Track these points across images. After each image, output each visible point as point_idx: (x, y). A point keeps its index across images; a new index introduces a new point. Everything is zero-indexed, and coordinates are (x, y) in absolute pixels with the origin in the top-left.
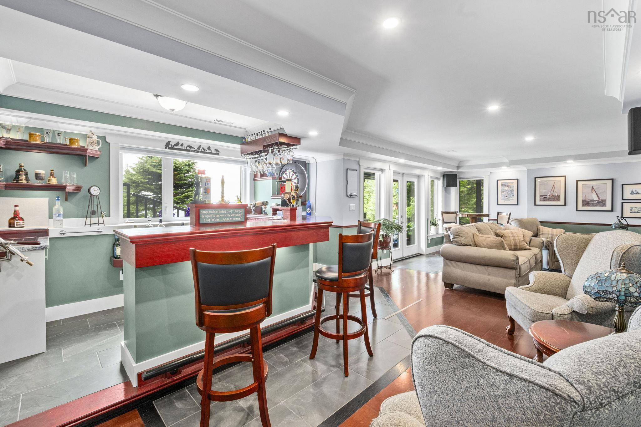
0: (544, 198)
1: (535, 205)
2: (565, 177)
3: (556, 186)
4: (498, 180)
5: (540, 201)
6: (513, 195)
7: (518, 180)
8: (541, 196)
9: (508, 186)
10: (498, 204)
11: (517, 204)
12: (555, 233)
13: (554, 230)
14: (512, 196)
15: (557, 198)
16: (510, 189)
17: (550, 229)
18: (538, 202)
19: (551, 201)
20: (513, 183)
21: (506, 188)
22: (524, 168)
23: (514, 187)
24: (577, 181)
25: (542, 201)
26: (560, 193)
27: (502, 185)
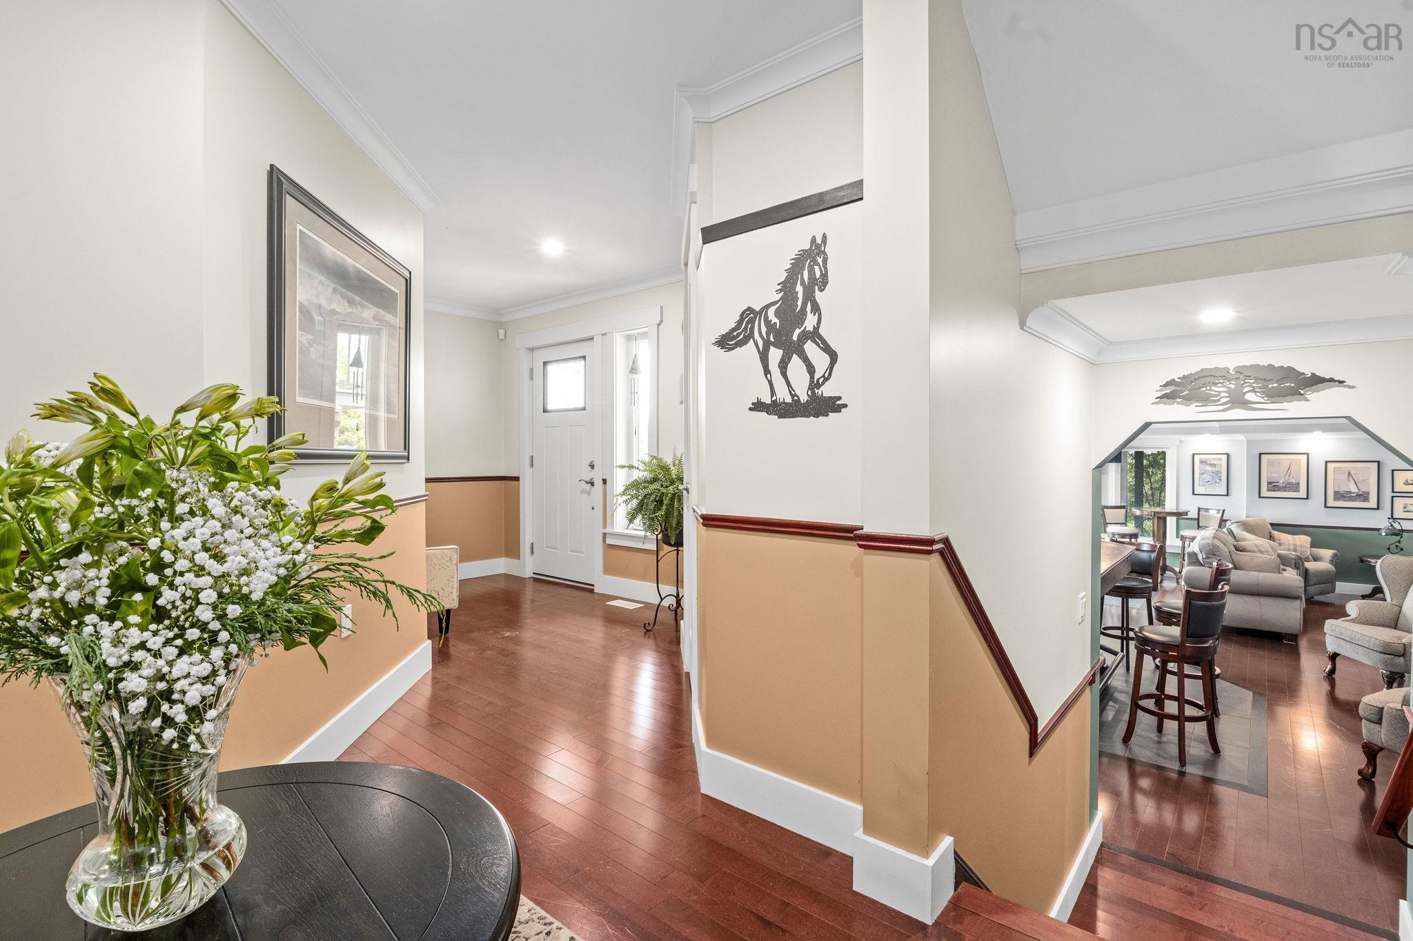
0: (1273, 486)
1: (1260, 497)
2: (1308, 454)
3: (1293, 468)
4: (1193, 455)
5: (1268, 490)
6: (1220, 480)
7: (1228, 454)
8: (1269, 483)
9: (1211, 465)
10: (1193, 494)
11: (1227, 495)
12: (1298, 543)
13: (1296, 537)
14: (1218, 481)
15: (1295, 487)
16: (1215, 469)
17: (1289, 537)
18: (1265, 493)
19: (1285, 491)
20: (1220, 459)
21: (1209, 468)
22: (1241, 437)
23: (1221, 465)
24: (1327, 462)
25: (1271, 491)
26: (1299, 479)
27: (1202, 462)
